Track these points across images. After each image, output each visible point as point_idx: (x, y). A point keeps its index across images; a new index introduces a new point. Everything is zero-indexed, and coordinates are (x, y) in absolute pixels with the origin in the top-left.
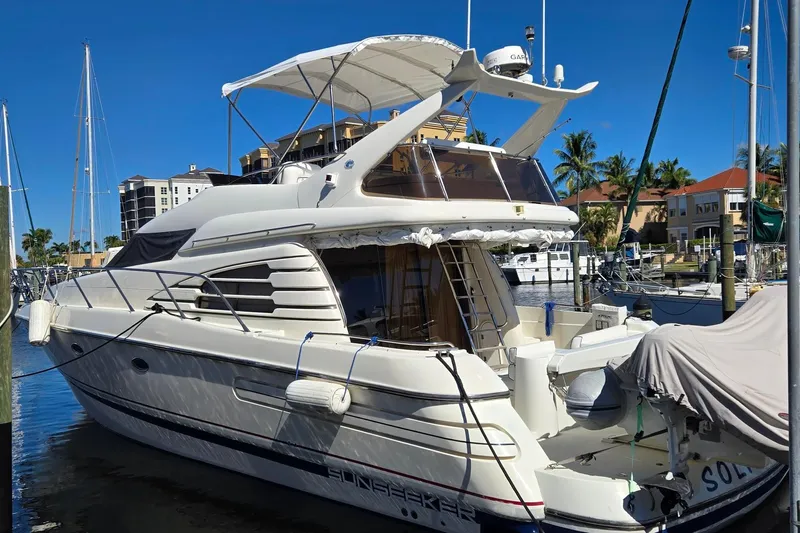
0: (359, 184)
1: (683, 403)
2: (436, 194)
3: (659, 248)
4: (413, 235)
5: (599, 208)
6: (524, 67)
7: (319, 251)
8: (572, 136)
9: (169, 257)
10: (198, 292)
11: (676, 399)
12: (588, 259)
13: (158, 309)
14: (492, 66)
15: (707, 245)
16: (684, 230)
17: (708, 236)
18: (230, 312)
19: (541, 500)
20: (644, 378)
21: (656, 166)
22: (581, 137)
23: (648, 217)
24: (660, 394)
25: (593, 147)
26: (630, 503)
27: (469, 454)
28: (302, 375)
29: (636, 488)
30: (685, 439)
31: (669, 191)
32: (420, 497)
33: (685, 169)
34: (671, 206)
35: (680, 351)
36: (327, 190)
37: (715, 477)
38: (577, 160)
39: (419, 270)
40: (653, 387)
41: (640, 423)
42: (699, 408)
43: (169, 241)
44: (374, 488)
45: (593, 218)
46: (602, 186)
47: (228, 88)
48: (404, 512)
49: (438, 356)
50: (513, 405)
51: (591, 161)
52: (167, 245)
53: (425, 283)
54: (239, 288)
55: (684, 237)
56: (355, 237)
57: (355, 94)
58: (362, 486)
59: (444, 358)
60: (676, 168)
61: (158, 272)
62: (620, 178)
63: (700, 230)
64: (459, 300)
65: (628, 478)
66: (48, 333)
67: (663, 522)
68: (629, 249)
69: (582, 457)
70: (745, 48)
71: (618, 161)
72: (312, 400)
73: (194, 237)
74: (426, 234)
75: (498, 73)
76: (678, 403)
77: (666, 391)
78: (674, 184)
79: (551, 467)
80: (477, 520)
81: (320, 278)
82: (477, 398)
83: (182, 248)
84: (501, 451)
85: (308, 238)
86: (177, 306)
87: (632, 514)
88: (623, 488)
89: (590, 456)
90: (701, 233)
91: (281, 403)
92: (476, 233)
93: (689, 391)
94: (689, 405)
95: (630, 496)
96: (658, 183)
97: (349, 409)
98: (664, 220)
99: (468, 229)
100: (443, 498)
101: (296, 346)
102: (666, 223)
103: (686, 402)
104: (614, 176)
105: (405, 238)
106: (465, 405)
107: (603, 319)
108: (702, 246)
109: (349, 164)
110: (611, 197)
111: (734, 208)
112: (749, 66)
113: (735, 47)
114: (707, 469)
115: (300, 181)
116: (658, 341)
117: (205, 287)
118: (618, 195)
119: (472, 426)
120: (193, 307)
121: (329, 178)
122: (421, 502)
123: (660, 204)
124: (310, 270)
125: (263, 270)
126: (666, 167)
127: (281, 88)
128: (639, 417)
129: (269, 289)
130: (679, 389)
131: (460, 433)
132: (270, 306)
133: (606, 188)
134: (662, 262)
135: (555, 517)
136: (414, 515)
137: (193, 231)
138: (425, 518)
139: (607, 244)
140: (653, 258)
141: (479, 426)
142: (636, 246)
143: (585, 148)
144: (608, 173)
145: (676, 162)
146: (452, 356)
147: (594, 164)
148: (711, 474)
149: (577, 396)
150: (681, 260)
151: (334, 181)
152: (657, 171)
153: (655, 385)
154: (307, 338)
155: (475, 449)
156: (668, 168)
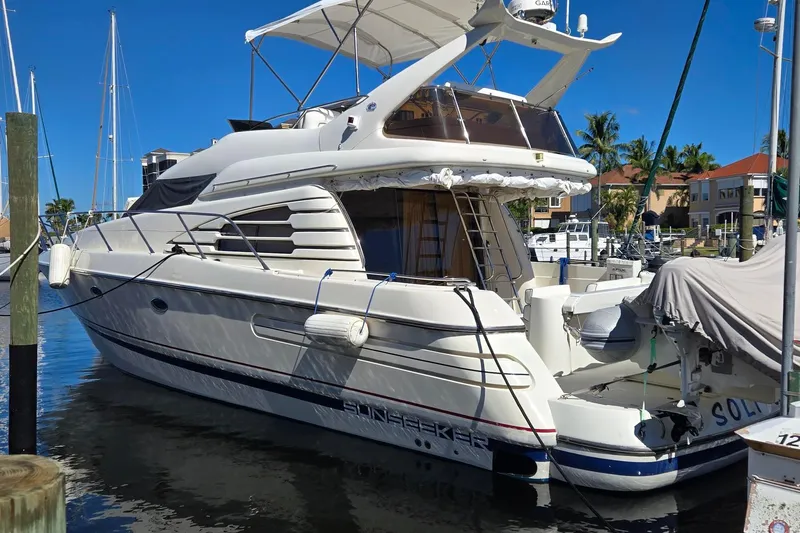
0: (380, 126)
1: (697, 330)
2: (456, 136)
3: (680, 232)
4: (434, 176)
5: (620, 191)
6: (549, 13)
7: (339, 194)
8: (595, 117)
9: (189, 202)
10: (218, 235)
11: (691, 327)
12: (608, 242)
13: (177, 250)
14: (516, 12)
15: (728, 230)
16: (706, 215)
17: (729, 222)
18: (252, 254)
19: (554, 427)
20: (660, 307)
21: (680, 150)
22: (604, 119)
23: (670, 201)
24: (676, 322)
25: (617, 128)
26: (641, 430)
27: (483, 383)
28: (321, 310)
29: (647, 416)
30: (698, 369)
31: (692, 175)
32: (434, 427)
33: (708, 154)
34: (694, 190)
35: (695, 279)
36: (348, 132)
37: (725, 412)
38: (599, 141)
39: (436, 222)
40: (668, 315)
41: (653, 354)
42: (713, 336)
43: (189, 186)
44: (388, 420)
45: (614, 201)
46: (624, 169)
47: (251, 35)
48: (418, 443)
49: (455, 290)
50: (528, 339)
51: (614, 143)
52: (187, 190)
53: (441, 236)
54: (258, 230)
55: (706, 221)
56: (375, 179)
57: (377, 47)
58: (377, 418)
59: (462, 292)
60: (701, 152)
61: (178, 213)
62: (643, 161)
63: (721, 215)
64: (475, 251)
65: (639, 407)
66: (68, 276)
67: (672, 450)
68: (648, 232)
69: (595, 388)
70: (772, 21)
71: (640, 144)
72: (331, 332)
73: (215, 181)
74: (446, 174)
75: (523, 18)
76: (693, 330)
77: (681, 318)
78: (697, 169)
79: (564, 397)
80: (489, 448)
81: (340, 219)
82: (493, 331)
83: (202, 193)
84: (513, 381)
85: (328, 181)
86: (198, 248)
87: (642, 440)
88: (635, 416)
89: (603, 386)
90: (722, 219)
91: (300, 339)
92: (496, 177)
93: (704, 319)
94: (703, 333)
95: (641, 424)
96: (681, 167)
97: (367, 342)
98: (686, 204)
99: (488, 172)
100: (456, 427)
101: (315, 282)
102: (688, 208)
103: (700, 329)
104: (636, 159)
105: (426, 178)
106: (481, 337)
107: (617, 272)
108: (723, 230)
109: (371, 107)
110: (633, 180)
111: (758, 194)
112: (776, 39)
113: (761, 19)
114: (717, 405)
115: (322, 125)
116: (675, 270)
117: (225, 229)
118: (640, 179)
119: (486, 356)
120: (212, 249)
121: (351, 120)
122: (435, 432)
123: (683, 188)
124: (330, 211)
125: (283, 212)
126: (690, 152)
127: (303, 38)
128: (653, 349)
129: (289, 230)
130: (694, 317)
131: (475, 363)
132: (289, 247)
133: (629, 172)
134: (682, 245)
135: (567, 443)
136: (428, 445)
137: (215, 175)
138: (439, 448)
139: (627, 227)
140: (673, 241)
141: (494, 356)
142: (656, 228)
143: (608, 129)
144: (631, 157)
145: (699, 147)
146: (469, 291)
147: (617, 146)
148: (721, 409)
149: (593, 328)
150: (702, 245)
151: (356, 123)
152: (681, 155)
153: (671, 313)
154: (326, 275)
155: (489, 379)
156: (692, 152)
